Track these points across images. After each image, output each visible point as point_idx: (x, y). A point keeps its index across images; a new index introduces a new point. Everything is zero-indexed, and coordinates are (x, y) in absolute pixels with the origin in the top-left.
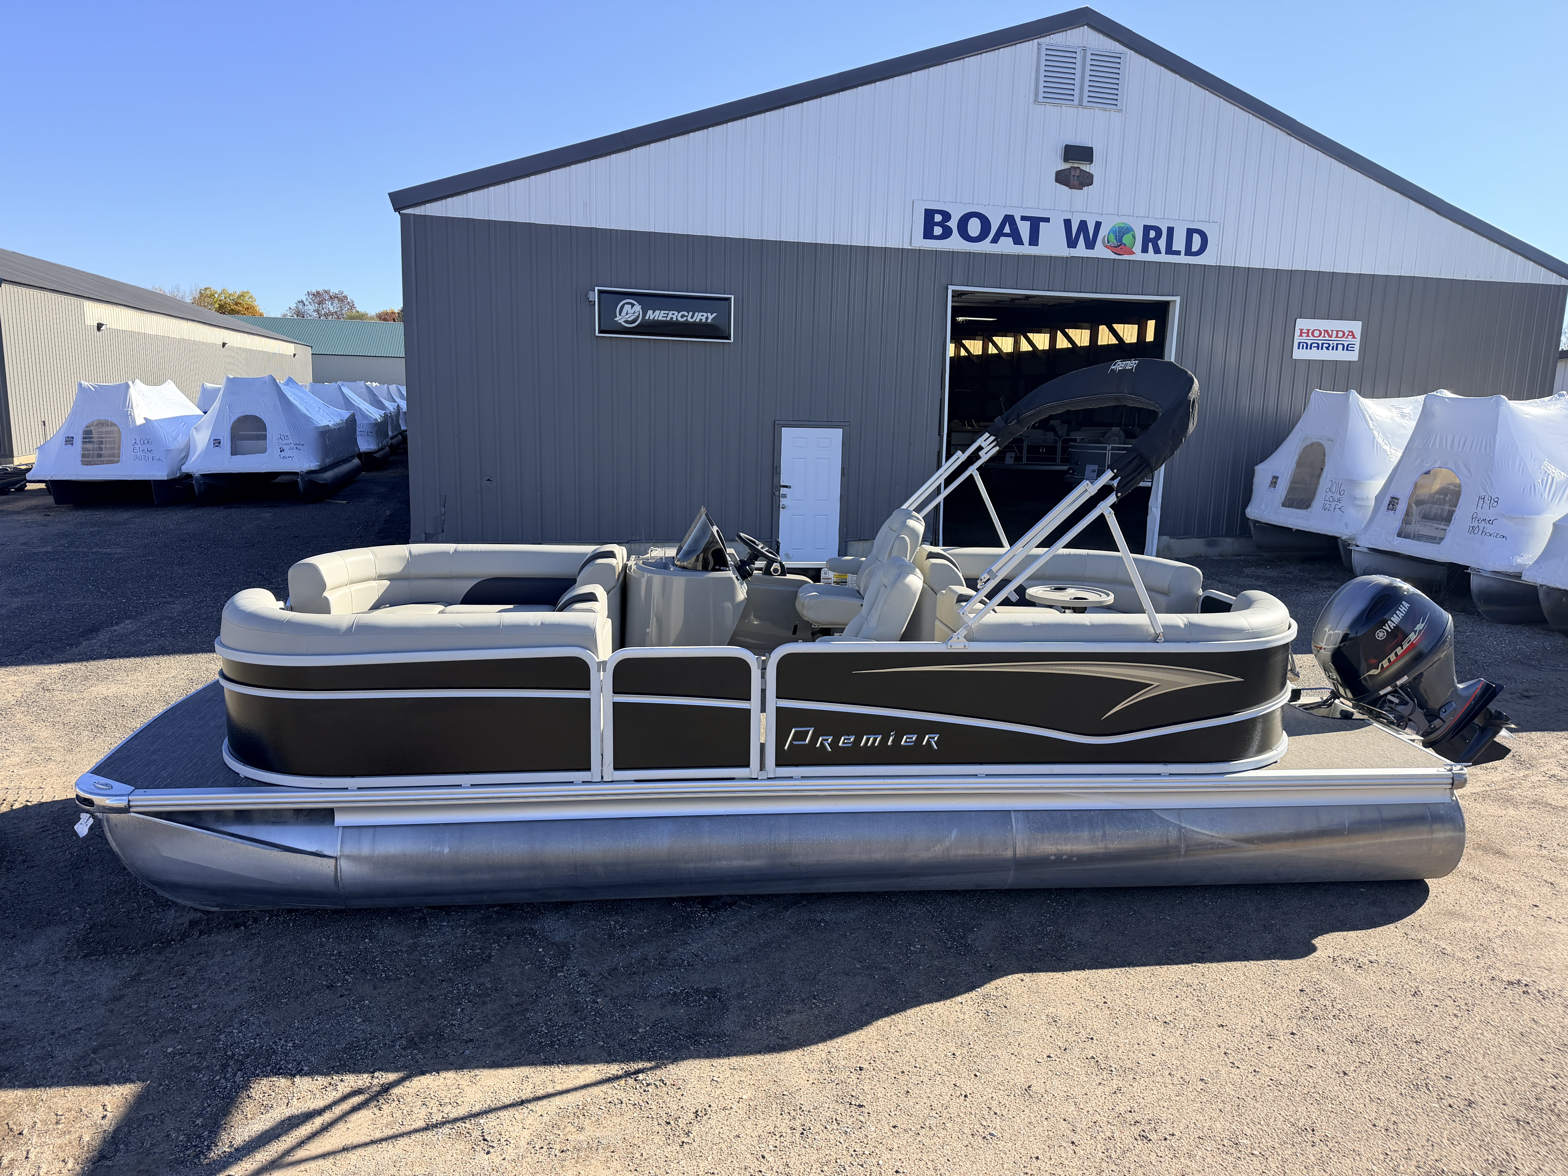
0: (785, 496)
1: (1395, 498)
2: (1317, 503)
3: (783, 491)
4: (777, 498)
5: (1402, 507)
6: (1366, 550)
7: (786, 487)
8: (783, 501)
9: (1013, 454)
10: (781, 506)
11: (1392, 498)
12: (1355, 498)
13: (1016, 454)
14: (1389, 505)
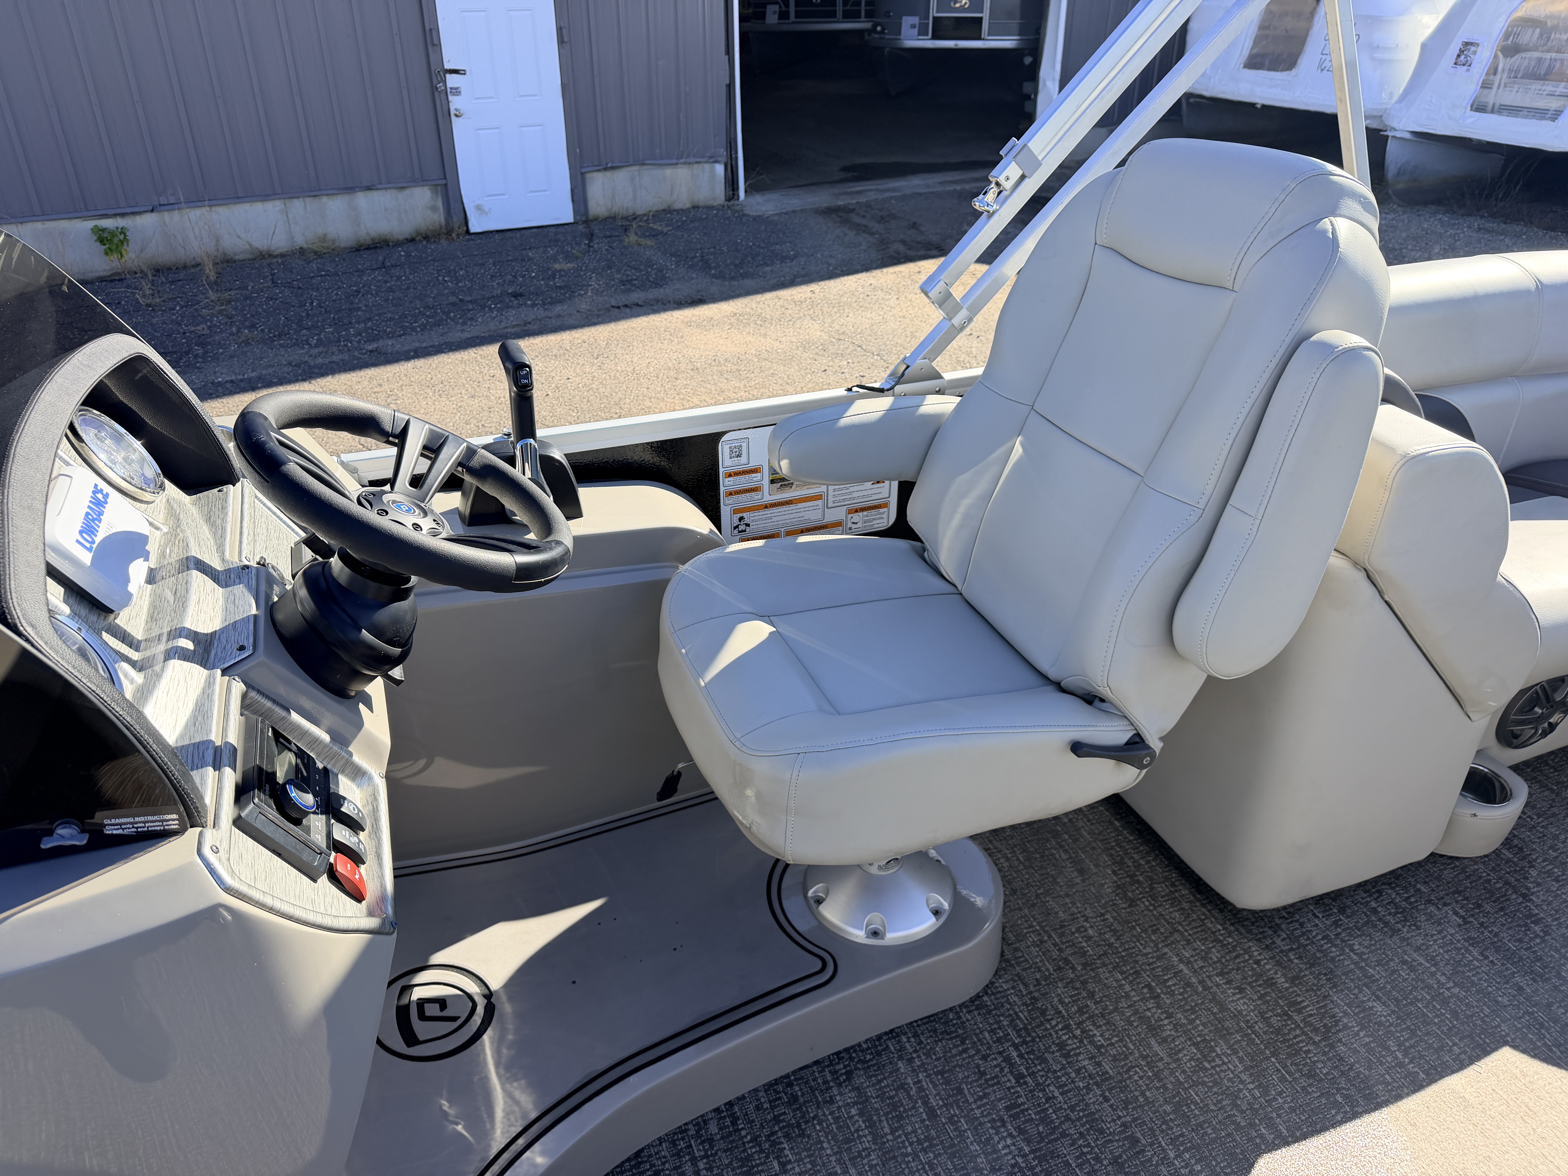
0: (456, 91)
1: (1472, 44)
2: (1308, 60)
3: (452, 81)
4: (443, 96)
5: (1483, 56)
6: (1408, 136)
7: (456, 72)
8: (455, 103)
9: (776, 8)
10: (453, 112)
11: (1467, 44)
12: (1378, 47)
13: (780, 7)
14: (1459, 56)
